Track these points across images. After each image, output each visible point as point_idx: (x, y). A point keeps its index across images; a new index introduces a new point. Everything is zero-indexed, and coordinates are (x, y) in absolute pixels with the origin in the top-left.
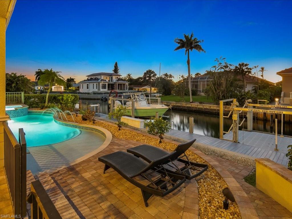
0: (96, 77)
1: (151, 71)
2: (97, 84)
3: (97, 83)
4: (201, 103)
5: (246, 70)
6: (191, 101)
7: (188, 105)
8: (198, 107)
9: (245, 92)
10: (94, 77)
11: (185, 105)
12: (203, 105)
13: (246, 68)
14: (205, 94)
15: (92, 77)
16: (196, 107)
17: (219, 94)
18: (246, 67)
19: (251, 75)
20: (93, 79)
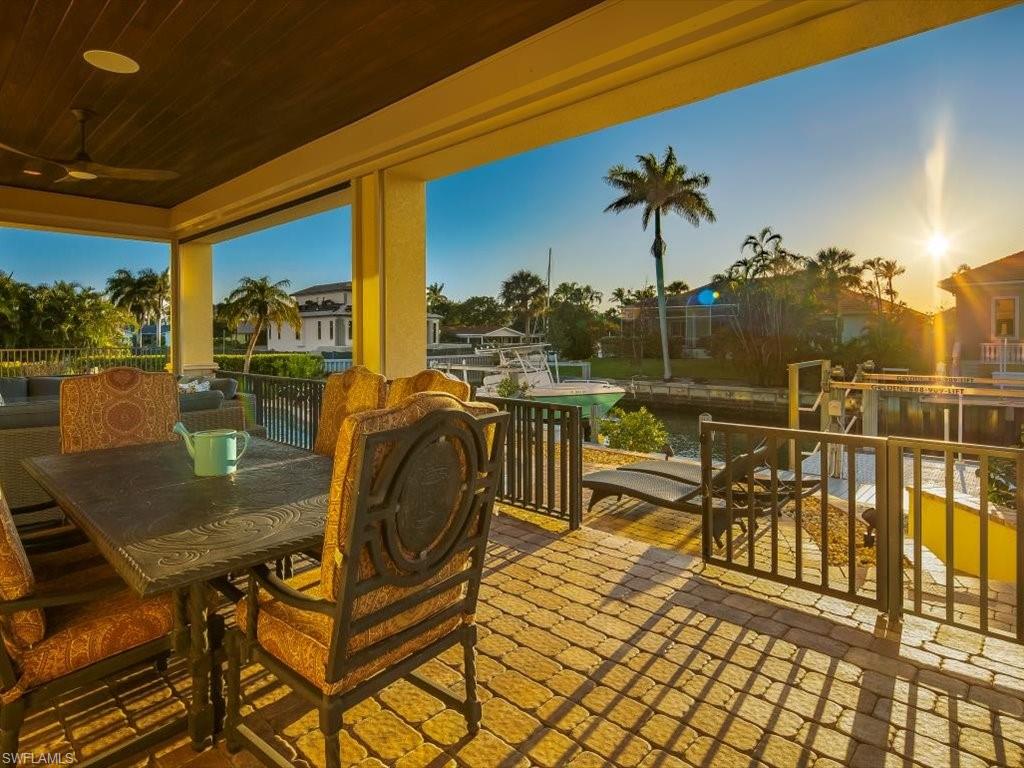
0: (328, 297)
1: (529, 275)
2: (331, 323)
3: (334, 319)
4: (699, 381)
5: (842, 274)
6: (667, 375)
7: (656, 390)
8: (692, 393)
9: (839, 343)
10: (319, 299)
11: (648, 390)
12: (709, 387)
13: (844, 269)
14: (709, 355)
15: (313, 299)
16: (684, 396)
17: (760, 352)
18: (844, 264)
19: (857, 290)
20: (316, 304)
